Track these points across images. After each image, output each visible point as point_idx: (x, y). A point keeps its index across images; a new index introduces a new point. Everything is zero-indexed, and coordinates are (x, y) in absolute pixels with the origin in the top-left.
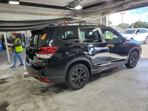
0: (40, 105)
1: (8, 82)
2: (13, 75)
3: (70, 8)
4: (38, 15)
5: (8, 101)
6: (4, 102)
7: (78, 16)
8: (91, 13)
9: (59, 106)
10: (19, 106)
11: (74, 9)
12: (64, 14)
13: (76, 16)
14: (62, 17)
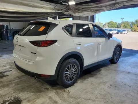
0: (57, 101)
1: (8, 76)
2: (10, 68)
3: (63, 3)
4: (31, 7)
5: (19, 97)
6: (15, 98)
7: (69, 11)
8: (82, 9)
9: (77, 101)
10: (34, 102)
11: (67, 4)
12: (56, 8)
13: (67, 12)
14: (54, 11)
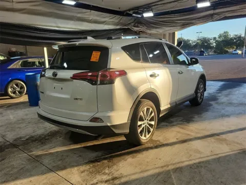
3: (134, 15)
4: (90, 22)
7: (140, 27)
11: (139, 16)
12: (121, 21)
13: (137, 27)
14: (118, 27)
